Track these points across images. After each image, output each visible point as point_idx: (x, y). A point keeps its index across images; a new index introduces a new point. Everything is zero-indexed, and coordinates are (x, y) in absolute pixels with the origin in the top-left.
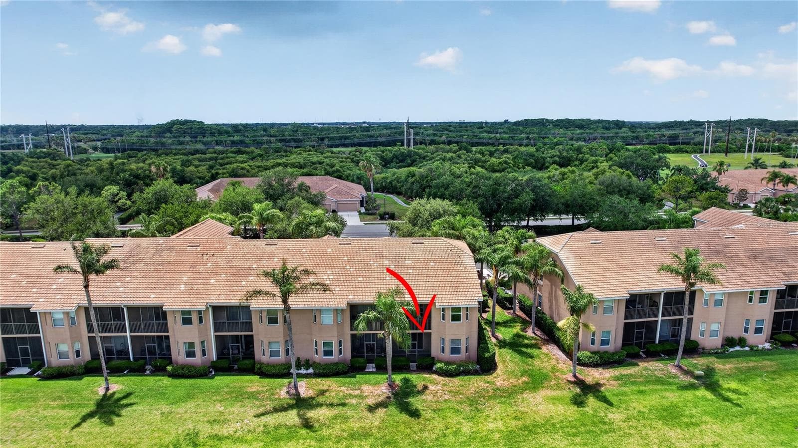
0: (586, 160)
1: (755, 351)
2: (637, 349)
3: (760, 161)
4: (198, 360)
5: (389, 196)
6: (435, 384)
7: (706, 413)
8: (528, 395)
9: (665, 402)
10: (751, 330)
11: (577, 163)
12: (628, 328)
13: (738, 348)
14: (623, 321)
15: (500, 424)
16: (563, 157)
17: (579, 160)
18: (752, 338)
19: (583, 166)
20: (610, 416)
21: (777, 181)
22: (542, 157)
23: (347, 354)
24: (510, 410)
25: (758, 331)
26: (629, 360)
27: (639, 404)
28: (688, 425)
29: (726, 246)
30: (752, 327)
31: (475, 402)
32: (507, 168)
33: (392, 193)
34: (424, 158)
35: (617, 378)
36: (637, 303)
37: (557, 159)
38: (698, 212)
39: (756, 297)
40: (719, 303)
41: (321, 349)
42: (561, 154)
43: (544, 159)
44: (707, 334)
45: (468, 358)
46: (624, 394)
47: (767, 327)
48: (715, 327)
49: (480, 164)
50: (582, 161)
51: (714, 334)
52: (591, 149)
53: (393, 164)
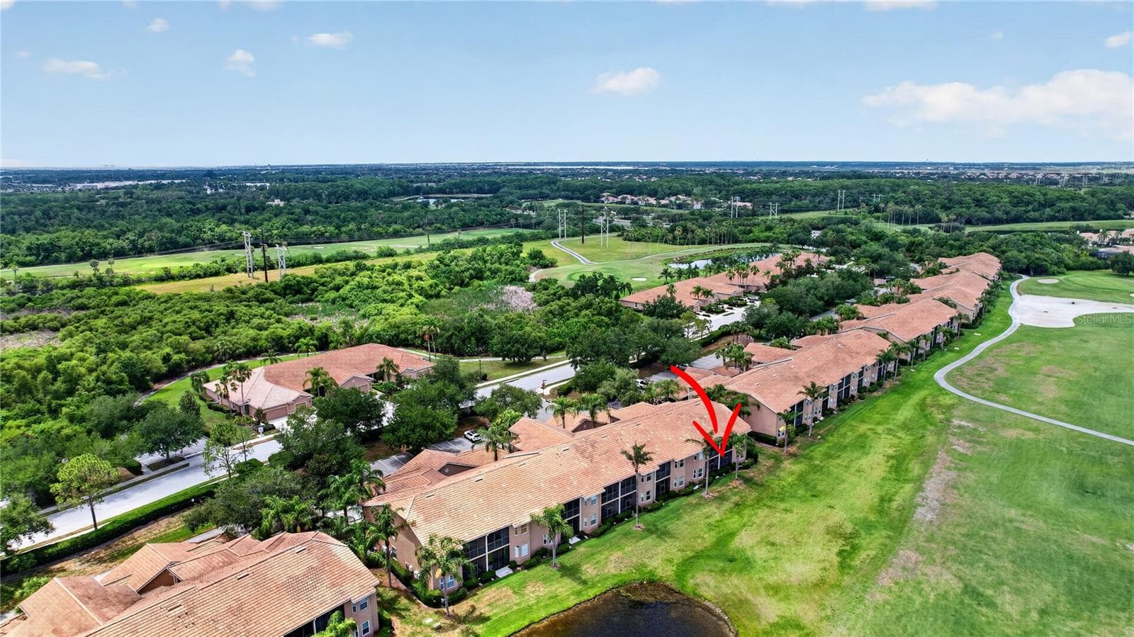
20: (815, 463)
21: (700, 293)
22: (458, 272)
35: (799, 449)
37: (471, 271)
41: (697, 474)
46: (809, 453)
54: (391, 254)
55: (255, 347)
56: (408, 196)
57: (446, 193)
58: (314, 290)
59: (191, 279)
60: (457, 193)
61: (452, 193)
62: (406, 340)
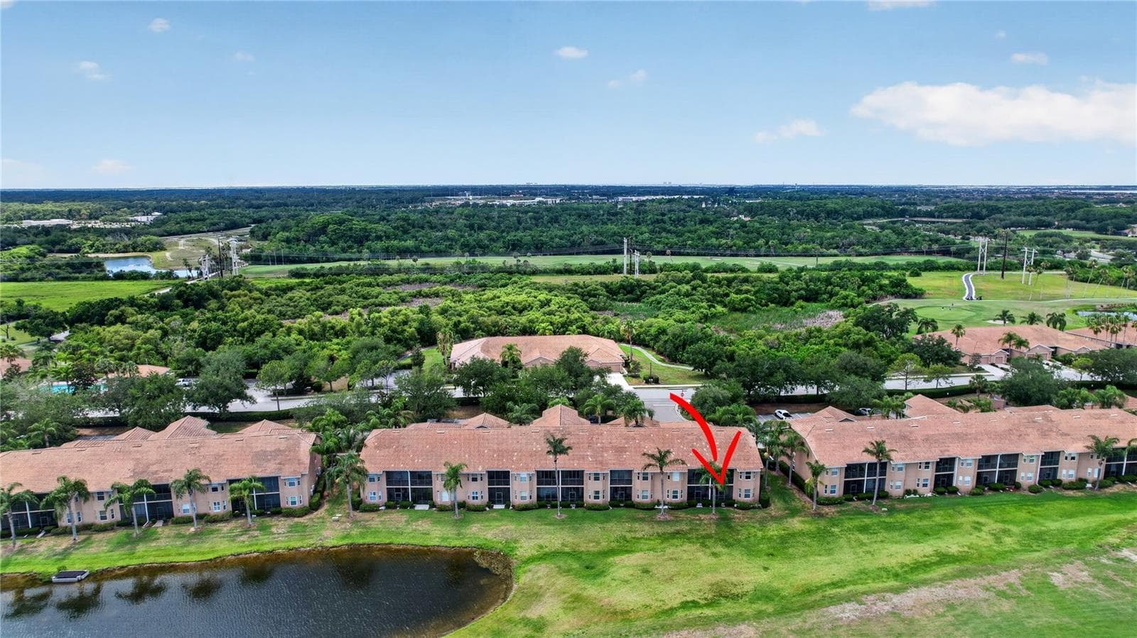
0: (837, 294)
1: (923, 499)
2: (851, 496)
3: (1009, 313)
4: (600, 501)
5: (636, 348)
6: (737, 515)
7: (881, 528)
8: (790, 520)
9: (862, 524)
10: (921, 485)
11: (825, 296)
12: (847, 484)
13: (912, 496)
14: (843, 480)
15: (776, 533)
16: (811, 290)
17: (828, 293)
18: (921, 490)
19: (832, 301)
20: (833, 529)
21: (1013, 342)
22: (786, 291)
23: (685, 498)
24: (780, 526)
25: (925, 485)
26: (847, 502)
27: (848, 524)
28: (871, 534)
29: (911, 433)
30: (921, 483)
31: (763, 522)
32: (749, 306)
33: (639, 345)
34: (654, 289)
35: (838, 512)
36: (852, 469)
37: (803, 292)
38: (910, 398)
39: (923, 466)
40: (900, 469)
41: (671, 494)
42: (808, 286)
43: (789, 292)
44: (894, 487)
45: (754, 500)
46: (842, 520)
47: (931, 484)
48: (899, 483)
49: (719, 299)
50: (831, 295)
51: (898, 487)
52: (841, 278)
53: (620, 296)
54: (771, 270)
55: (530, 328)
56: (888, 218)
57: (934, 217)
58: (644, 292)
59: (583, 274)
60: (947, 217)
61: (942, 218)
62: (644, 340)
